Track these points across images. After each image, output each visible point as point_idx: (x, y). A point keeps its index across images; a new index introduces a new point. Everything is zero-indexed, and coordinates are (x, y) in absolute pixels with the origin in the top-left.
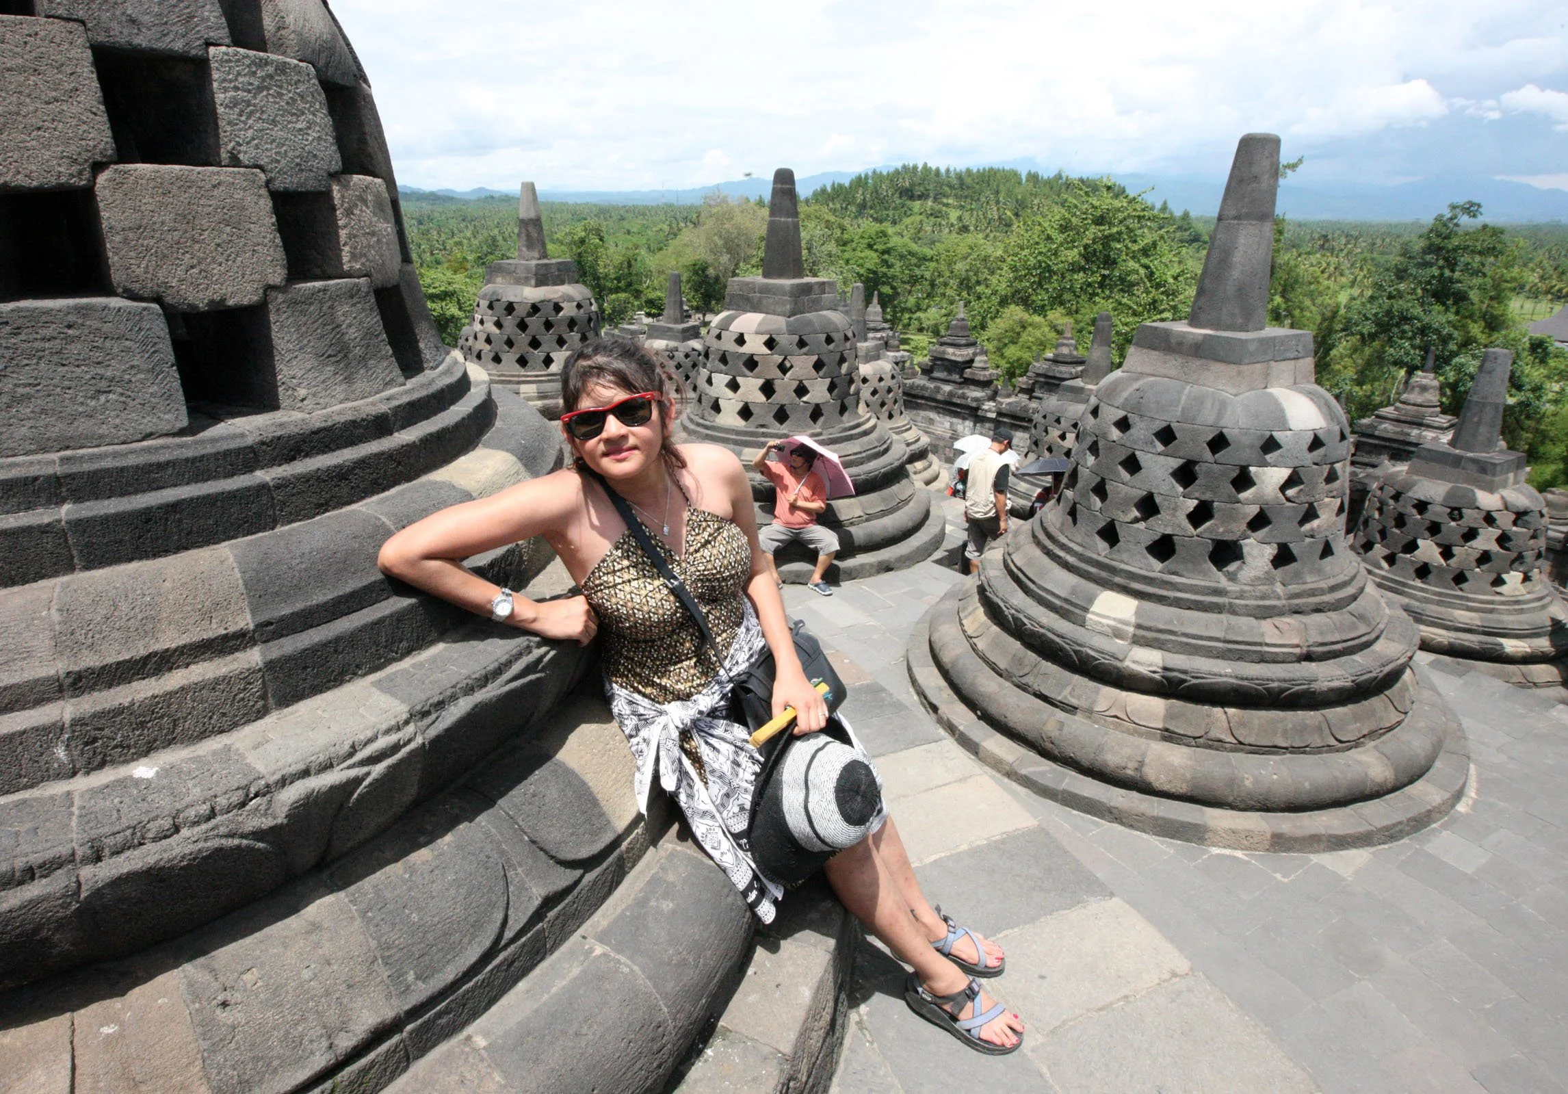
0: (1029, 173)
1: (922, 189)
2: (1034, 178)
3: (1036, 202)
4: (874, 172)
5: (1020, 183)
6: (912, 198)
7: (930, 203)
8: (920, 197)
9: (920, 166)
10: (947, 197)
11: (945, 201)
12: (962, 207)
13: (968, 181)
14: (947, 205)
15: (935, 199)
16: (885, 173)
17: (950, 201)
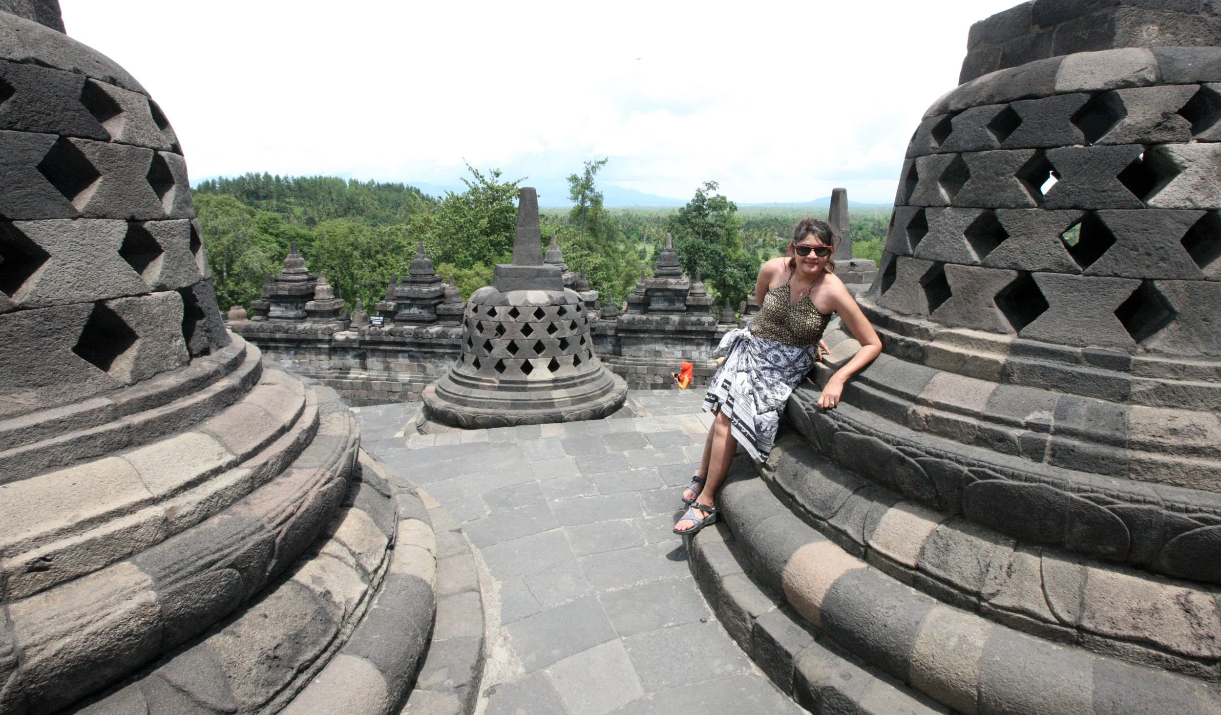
0: (351, 180)
1: (265, 191)
2: (354, 183)
3: (361, 199)
4: (220, 178)
5: (345, 186)
6: (258, 198)
7: (275, 202)
8: (265, 198)
9: (262, 175)
10: (289, 197)
11: (288, 200)
12: (302, 205)
13: (305, 185)
14: (289, 203)
15: (278, 199)
16: (231, 179)
17: (292, 200)
